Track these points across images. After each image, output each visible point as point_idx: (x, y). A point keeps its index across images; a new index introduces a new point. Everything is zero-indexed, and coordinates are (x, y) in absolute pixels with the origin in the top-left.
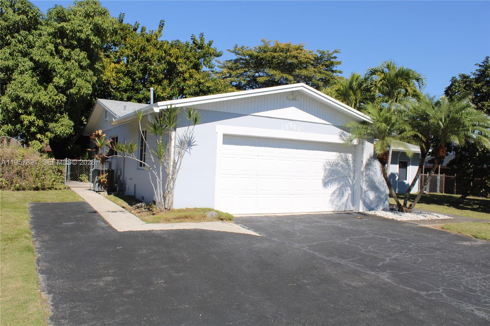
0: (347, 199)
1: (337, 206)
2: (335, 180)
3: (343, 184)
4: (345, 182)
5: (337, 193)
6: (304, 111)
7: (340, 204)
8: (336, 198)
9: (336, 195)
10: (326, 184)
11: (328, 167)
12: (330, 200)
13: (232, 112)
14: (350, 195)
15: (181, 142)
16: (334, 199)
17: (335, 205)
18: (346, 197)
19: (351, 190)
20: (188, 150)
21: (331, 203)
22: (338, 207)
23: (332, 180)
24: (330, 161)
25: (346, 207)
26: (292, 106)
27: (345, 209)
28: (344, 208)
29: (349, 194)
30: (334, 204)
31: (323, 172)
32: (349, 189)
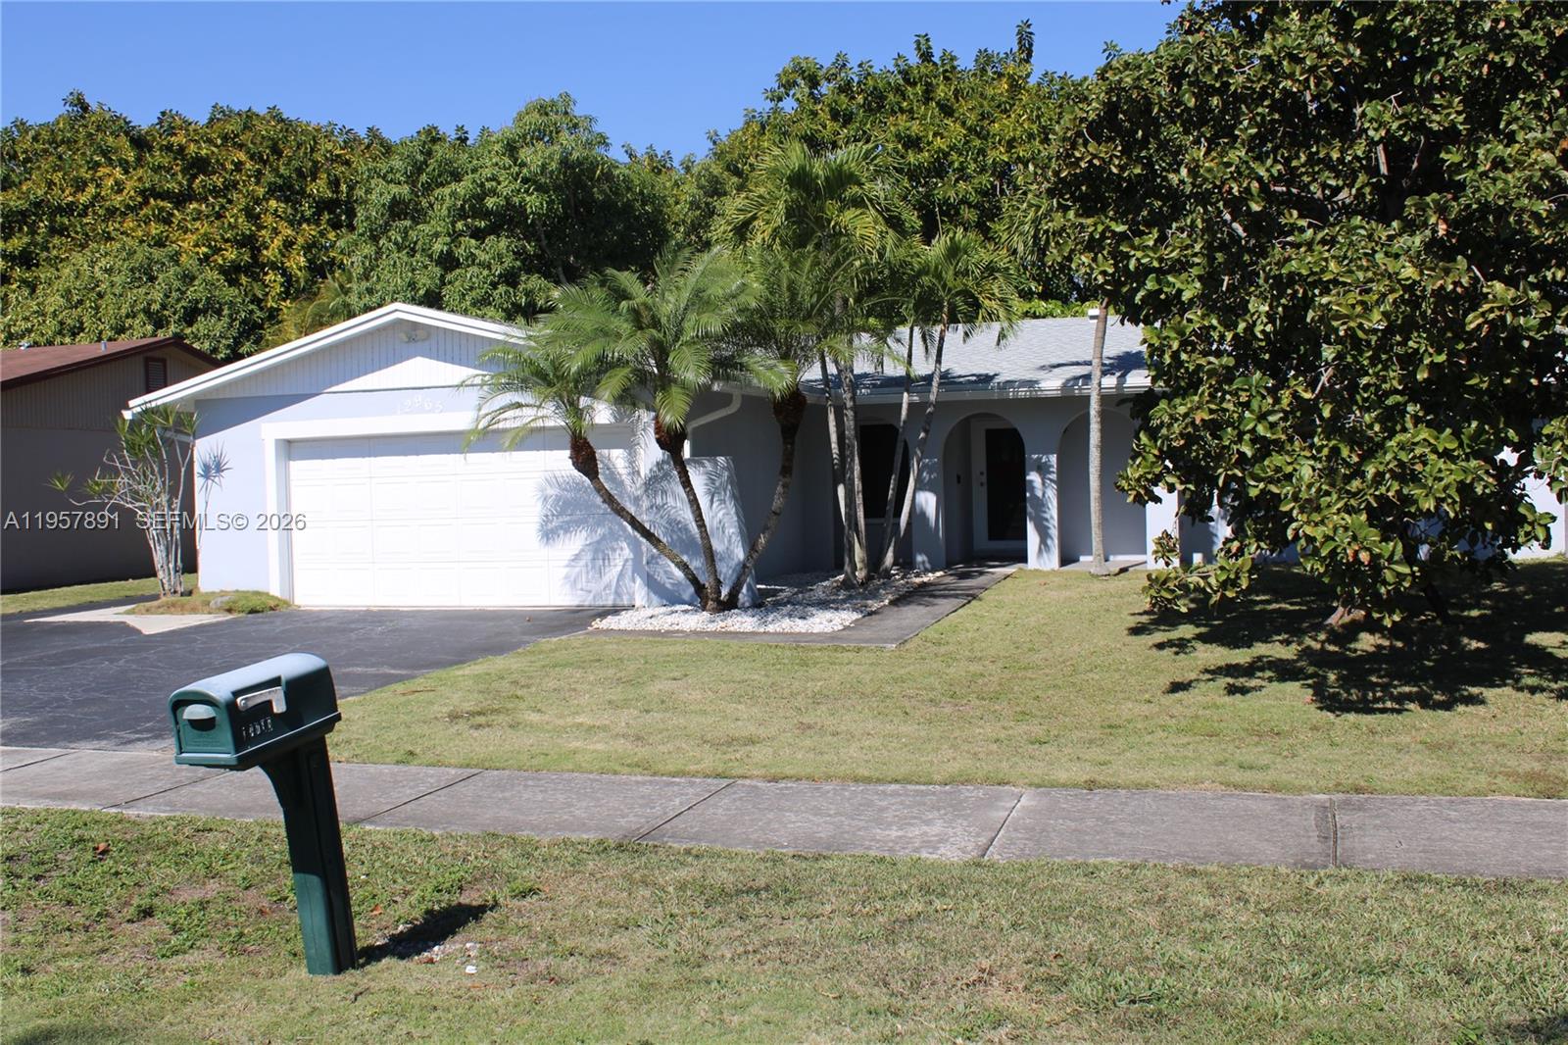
0: (621, 575)
1: (590, 592)
2: (578, 523)
3: (604, 535)
4: (610, 528)
5: (589, 556)
6: (445, 361)
7: (596, 587)
8: (584, 570)
9: (582, 563)
10: (548, 534)
11: (552, 492)
12: (567, 577)
13: (287, 392)
14: (630, 563)
15: (205, 465)
16: (579, 574)
17: (582, 590)
18: (619, 568)
19: (631, 550)
20: (216, 479)
21: (568, 586)
22: (592, 595)
23: (567, 522)
24: (558, 474)
25: (618, 594)
26: (415, 356)
27: (615, 600)
28: (612, 597)
29: (627, 560)
30: (579, 587)
31: (540, 503)
32: (625, 545)
